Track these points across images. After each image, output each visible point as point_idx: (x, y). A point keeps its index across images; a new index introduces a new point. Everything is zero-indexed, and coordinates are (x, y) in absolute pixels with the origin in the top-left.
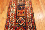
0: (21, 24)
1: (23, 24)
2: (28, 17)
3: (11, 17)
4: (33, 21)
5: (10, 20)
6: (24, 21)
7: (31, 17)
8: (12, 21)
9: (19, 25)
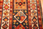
0: (21, 22)
1: (24, 22)
6: (26, 17)
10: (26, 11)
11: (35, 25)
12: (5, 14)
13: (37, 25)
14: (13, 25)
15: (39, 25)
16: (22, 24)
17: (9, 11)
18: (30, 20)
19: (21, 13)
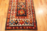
2: (28, 3)
3: (13, 3)
4: (32, 6)
5: (12, 5)
6: (25, 6)
7: (30, 3)
8: (14, 6)
9: (20, 9)
10: (25, 3)
11: (30, 9)
12: (13, 4)
13: (31, 9)
14: (18, 9)
15: (32, 10)
16: (23, 9)
17: (15, 3)
18: (27, 7)
19: (22, 4)
